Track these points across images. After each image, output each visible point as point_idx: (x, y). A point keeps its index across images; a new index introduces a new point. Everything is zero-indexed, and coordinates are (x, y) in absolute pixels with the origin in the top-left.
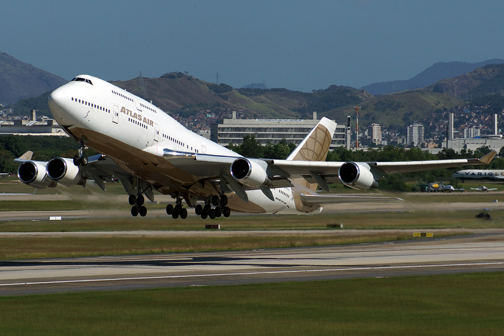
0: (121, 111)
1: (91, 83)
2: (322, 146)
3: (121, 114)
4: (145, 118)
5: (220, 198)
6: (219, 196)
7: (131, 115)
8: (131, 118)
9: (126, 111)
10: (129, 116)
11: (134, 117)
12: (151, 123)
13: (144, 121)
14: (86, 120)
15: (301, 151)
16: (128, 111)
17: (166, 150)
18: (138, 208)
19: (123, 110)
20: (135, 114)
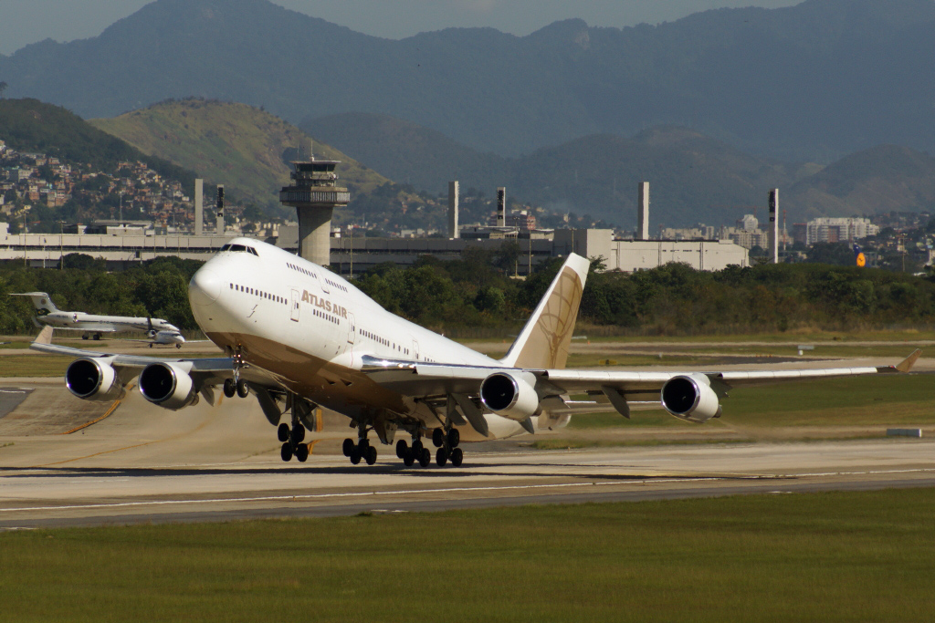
0: (303, 299)
1: (255, 253)
2: (570, 306)
3: (303, 304)
4: (335, 306)
5: (445, 433)
6: (443, 429)
7: (316, 304)
8: (317, 309)
9: (310, 297)
10: (313, 307)
11: (320, 306)
12: (343, 312)
13: (334, 312)
14: (251, 321)
15: (541, 321)
16: (312, 296)
17: (366, 358)
18: (293, 445)
19: (306, 296)
20: (322, 300)
